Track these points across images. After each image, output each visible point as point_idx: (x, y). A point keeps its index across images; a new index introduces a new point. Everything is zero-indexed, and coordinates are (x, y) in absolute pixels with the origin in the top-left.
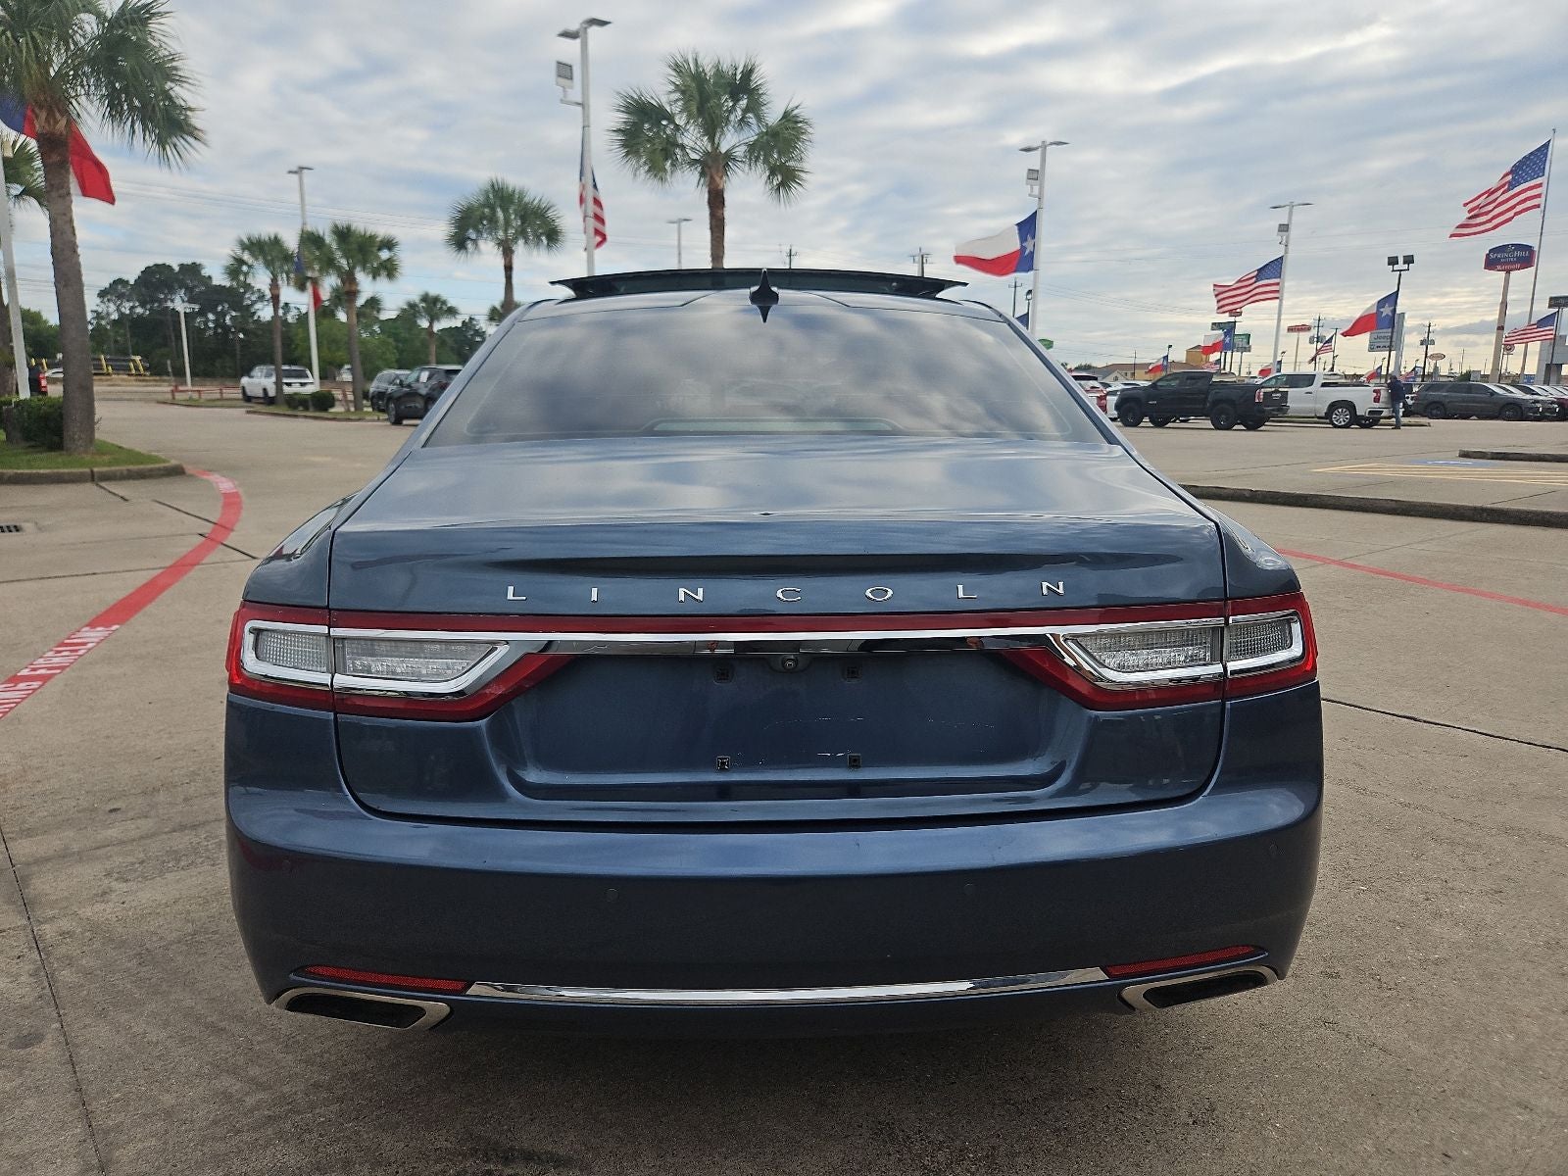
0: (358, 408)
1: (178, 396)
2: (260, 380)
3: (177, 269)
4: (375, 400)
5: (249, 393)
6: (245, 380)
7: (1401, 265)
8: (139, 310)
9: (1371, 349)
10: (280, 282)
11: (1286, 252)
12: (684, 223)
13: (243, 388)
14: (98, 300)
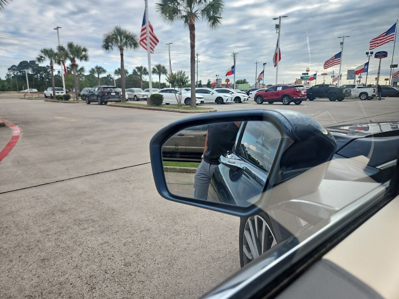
0: (77, 99)
1: (26, 97)
2: (49, 92)
3: (29, 62)
4: (82, 97)
5: (47, 95)
6: (45, 92)
7: (370, 55)
8: (19, 74)
9: (348, 79)
10: (53, 63)
11: (342, 50)
12: (171, 44)
13: (45, 94)
14: (8, 71)
